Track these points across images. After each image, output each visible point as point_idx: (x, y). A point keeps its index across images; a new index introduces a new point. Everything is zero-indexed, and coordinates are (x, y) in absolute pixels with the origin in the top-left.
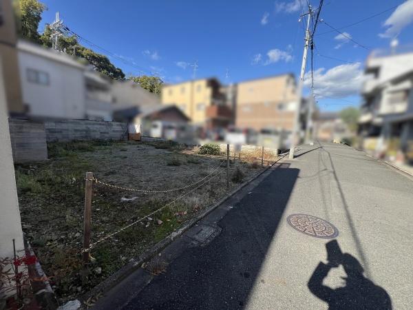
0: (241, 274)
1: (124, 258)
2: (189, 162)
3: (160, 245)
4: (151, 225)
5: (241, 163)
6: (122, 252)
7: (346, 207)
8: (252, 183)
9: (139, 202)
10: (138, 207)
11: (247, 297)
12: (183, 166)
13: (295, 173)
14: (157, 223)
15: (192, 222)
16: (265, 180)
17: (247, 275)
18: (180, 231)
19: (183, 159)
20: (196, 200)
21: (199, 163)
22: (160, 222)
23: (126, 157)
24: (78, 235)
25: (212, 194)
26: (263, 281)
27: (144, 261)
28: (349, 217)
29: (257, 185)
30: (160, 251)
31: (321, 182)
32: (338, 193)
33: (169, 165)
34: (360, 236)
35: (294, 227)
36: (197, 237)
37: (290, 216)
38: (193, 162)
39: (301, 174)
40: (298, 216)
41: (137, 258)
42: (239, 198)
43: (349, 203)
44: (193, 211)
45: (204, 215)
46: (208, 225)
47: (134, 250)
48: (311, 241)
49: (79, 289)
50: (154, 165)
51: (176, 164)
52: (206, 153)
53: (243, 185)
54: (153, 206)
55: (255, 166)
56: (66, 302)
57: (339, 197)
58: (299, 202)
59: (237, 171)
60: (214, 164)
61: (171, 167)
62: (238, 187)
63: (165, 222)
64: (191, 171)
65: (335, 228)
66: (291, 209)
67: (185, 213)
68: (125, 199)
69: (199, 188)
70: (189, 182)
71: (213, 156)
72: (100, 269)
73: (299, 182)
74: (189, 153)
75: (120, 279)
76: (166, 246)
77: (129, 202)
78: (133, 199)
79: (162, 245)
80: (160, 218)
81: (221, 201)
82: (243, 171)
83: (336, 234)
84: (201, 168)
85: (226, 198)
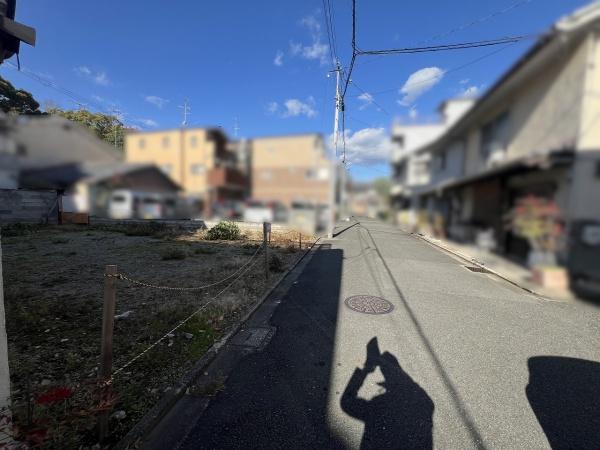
0: (316, 365)
1: (154, 391)
2: (197, 253)
3: (202, 361)
4: (177, 343)
5: (273, 248)
6: (147, 384)
7: (394, 283)
8: (295, 271)
9: (140, 317)
10: (144, 323)
11: (328, 383)
12: (189, 258)
13: (338, 255)
14: (184, 337)
15: (235, 327)
16: (307, 265)
17: (322, 364)
18: (224, 341)
19: (186, 250)
20: (230, 300)
21: (214, 253)
22: (190, 335)
24: (45, 382)
25: (251, 290)
26: (339, 364)
27: (189, 385)
28: (398, 290)
29: (300, 272)
30: (205, 368)
31: (367, 261)
32: (385, 270)
33: (165, 259)
34: (411, 306)
35: (354, 309)
36: (248, 342)
37: (348, 299)
38: (203, 253)
39: (346, 254)
40: (355, 299)
41: (175, 385)
42: (284, 290)
43: (396, 278)
44: (231, 315)
45: (247, 316)
46: (257, 327)
47: (166, 378)
51: (177, 256)
52: (217, 237)
53: (285, 274)
54: (172, 319)
55: (292, 250)
57: (387, 274)
58: (353, 283)
59: (272, 258)
60: (235, 251)
61: (170, 263)
62: (277, 278)
63: (197, 335)
64: (209, 265)
65: (390, 303)
66: (346, 292)
67: (221, 318)
70: (210, 280)
71: (231, 242)
72: (123, 413)
73: (346, 263)
74: (191, 239)
75: (162, 414)
76: (210, 362)
77: (121, 319)
78: (125, 314)
79: (207, 361)
80: (189, 330)
81: (264, 298)
82: (280, 256)
83: (392, 308)
84: (219, 258)
85: (268, 292)
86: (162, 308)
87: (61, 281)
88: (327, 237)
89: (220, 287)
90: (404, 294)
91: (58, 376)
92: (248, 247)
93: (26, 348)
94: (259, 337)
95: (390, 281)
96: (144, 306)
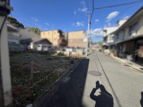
0: (80, 88)
1: (42, 90)
2: (55, 59)
3: (53, 84)
4: (48, 79)
5: (72, 58)
6: (41, 88)
7: (102, 68)
8: (77, 64)
9: (41, 73)
10: (41, 74)
11: (83, 92)
12: (53, 60)
14: (50, 78)
15: (61, 76)
16: (80, 62)
18: (59, 79)
19: (52, 58)
20: (61, 70)
21: (58, 59)
22: (51, 78)
23: (29, 58)
24: (21, 86)
25: (66, 68)
26: (86, 88)
27: (50, 89)
28: (103, 70)
29: (78, 64)
30: (54, 86)
31: (95, 62)
33: (48, 60)
34: (106, 74)
35: (91, 74)
36: (64, 80)
37: (89, 72)
38: (56, 58)
39: (90, 60)
40: (91, 71)
41: (47, 89)
42: (74, 68)
44: (61, 74)
45: (64, 74)
46: (67, 77)
47: (45, 87)
48: (96, 77)
49: (29, 101)
50: (42, 60)
51: (50, 59)
52: (60, 55)
53: (74, 64)
54: (48, 73)
55: (77, 59)
56: (26, 105)
57: (100, 65)
58: (91, 67)
59: (71, 60)
60: (63, 58)
63: (53, 78)
64: (57, 61)
65: (101, 73)
66: (89, 70)
67: (59, 74)
68: (35, 72)
69: (61, 66)
70: (57, 65)
71: (62, 56)
72: (35, 94)
73: (90, 62)
74: (54, 55)
75: (43, 96)
77: (37, 73)
78: (38, 72)
79: (54, 84)
80: (51, 76)
82: (74, 60)
83: (101, 74)
84: (59, 60)
85: (70, 69)
86: (46, 71)
87: (26, 64)
88: (86, 56)
89: (59, 67)
90: (105, 72)
91: (23, 85)
92: (66, 57)
93: (18, 78)
94: (67, 79)
95: (101, 67)
96: (42, 70)
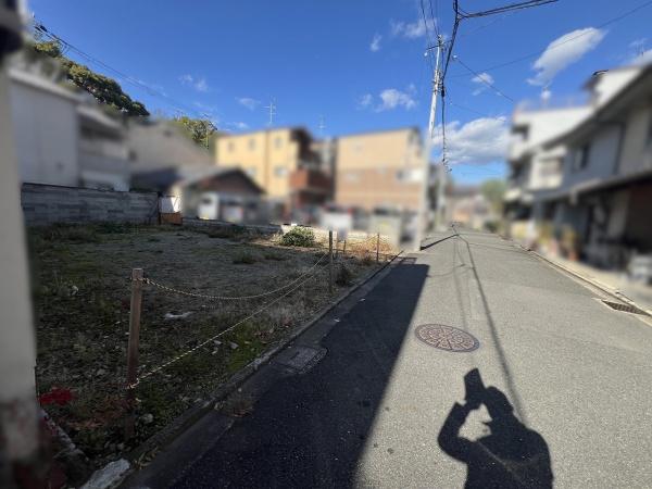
0: (359, 403)
1: (185, 399)
2: (267, 258)
3: (239, 376)
4: (220, 351)
5: (347, 258)
6: (180, 391)
7: (488, 312)
8: (366, 286)
9: (195, 319)
10: (195, 326)
11: (368, 429)
12: (258, 264)
13: (421, 272)
14: (230, 347)
15: (282, 343)
16: (381, 281)
17: (367, 404)
18: (266, 357)
19: (259, 254)
20: (285, 312)
21: (284, 259)
22: (235, 346)
23: (161, 252)
24: (100, 372)
25: (309, 304)
26: (387, 409)
27: (219, 400)
28: (491, 324)
29: (370, 289)
30: (240, 384)
31: (457, 283)
32: (479, 296)
33: (236, 263)
34: (504, 347)
35: (425, 341)
36: (291, 363)
37: (420, 327)
38: (273, 258)
39: (431, 272)
40: (429, 328)
41: (206, 397)
42: (348, 307)
43: (492, 307)
44: (282, 328)
45: (300, 331)
46: (306, 347)
47: (200, 387)
48: (447, 356)
49: (121, 446)
50: (211, 262)
51: (247, 261)
52: (292, 243)
53: (352, 289)
54: (221, 324)
55: (367, 262)
56: (104, 464)
57: (480, 302)
58: (431, 308)
59: (342, 269)
60: (306, 259)
61: (239, 266)
62: (345, 292)
63: (242, 346)
64: (272, 272)
65: (475, 339)
66: (419, 320)
67: (271, 331)
68: (172, 316)
69: (288, 296)
70: (272, 287)
71: (304, 249)
72: (151, 416)
73: (429, 281)
74: (266, 244)
75: (185, 427)
76: (247, 378)
77: (179, 320)
78: (185, 315)
79: (243, 376)
80: (234, 340)
81: (322, 314)
82: (351, 269)
83: (476, 346)
84: (288, 266)
85: (329, 308)
86: (216, 313)
88: (413, 249)
89: (277, 295)
90: (499, 332)
91: (112, 369)
92: (319, 255)
93: (97, 336)
94: (306, 357)
95: (483, 310)
96: (202, 309)
